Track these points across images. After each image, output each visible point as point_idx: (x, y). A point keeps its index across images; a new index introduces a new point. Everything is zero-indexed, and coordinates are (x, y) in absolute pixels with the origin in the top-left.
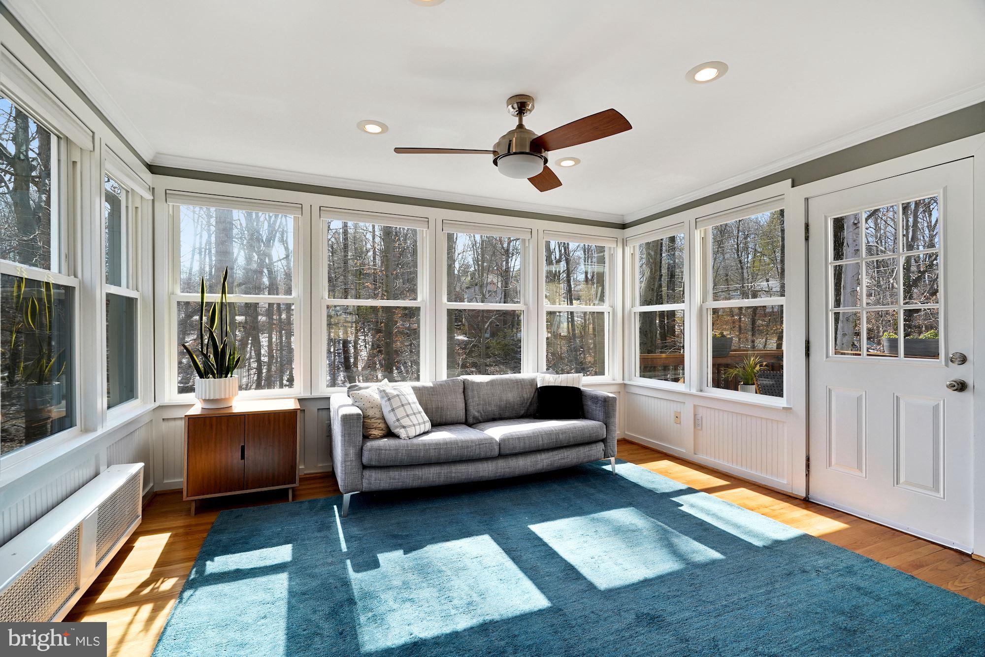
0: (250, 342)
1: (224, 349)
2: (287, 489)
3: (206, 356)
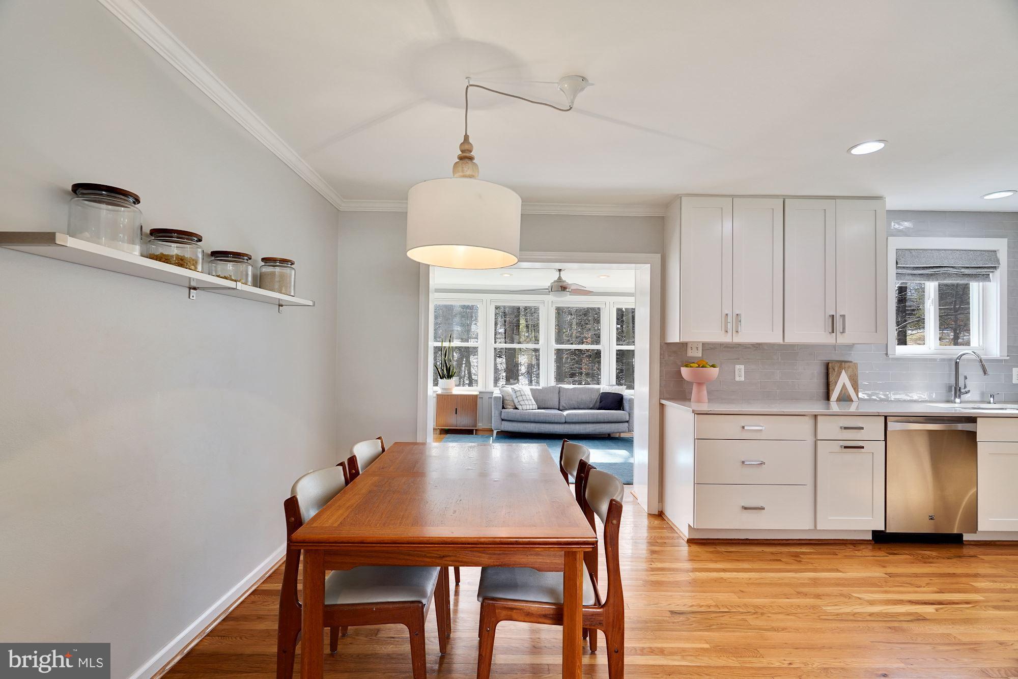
0: (464, 362)
1: (450, 367)
2: (473, 430)
3: (443, 370)
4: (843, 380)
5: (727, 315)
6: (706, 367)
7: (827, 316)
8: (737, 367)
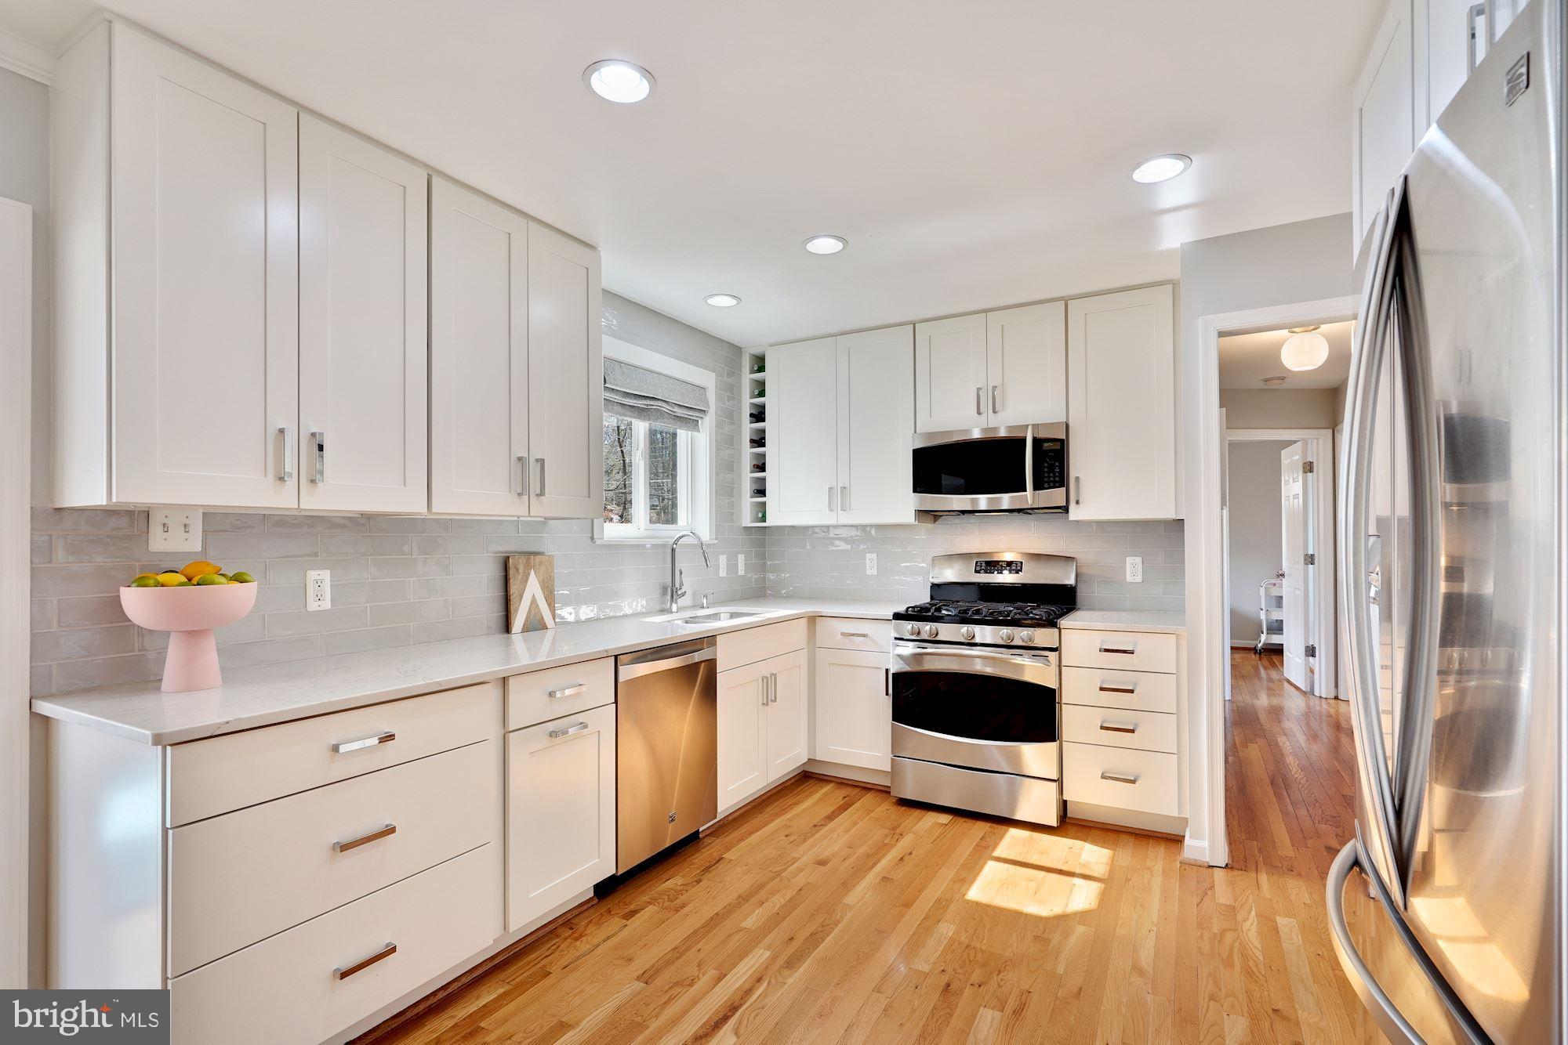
4: (530, 593)
5: (282, 431)
6: (212, 583)
7: (514, 458)
8: (313, 575)
